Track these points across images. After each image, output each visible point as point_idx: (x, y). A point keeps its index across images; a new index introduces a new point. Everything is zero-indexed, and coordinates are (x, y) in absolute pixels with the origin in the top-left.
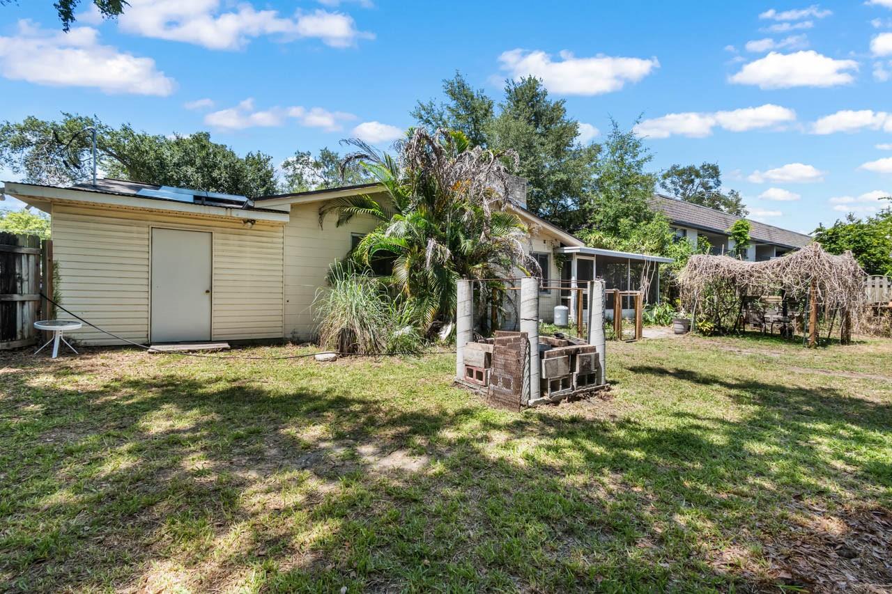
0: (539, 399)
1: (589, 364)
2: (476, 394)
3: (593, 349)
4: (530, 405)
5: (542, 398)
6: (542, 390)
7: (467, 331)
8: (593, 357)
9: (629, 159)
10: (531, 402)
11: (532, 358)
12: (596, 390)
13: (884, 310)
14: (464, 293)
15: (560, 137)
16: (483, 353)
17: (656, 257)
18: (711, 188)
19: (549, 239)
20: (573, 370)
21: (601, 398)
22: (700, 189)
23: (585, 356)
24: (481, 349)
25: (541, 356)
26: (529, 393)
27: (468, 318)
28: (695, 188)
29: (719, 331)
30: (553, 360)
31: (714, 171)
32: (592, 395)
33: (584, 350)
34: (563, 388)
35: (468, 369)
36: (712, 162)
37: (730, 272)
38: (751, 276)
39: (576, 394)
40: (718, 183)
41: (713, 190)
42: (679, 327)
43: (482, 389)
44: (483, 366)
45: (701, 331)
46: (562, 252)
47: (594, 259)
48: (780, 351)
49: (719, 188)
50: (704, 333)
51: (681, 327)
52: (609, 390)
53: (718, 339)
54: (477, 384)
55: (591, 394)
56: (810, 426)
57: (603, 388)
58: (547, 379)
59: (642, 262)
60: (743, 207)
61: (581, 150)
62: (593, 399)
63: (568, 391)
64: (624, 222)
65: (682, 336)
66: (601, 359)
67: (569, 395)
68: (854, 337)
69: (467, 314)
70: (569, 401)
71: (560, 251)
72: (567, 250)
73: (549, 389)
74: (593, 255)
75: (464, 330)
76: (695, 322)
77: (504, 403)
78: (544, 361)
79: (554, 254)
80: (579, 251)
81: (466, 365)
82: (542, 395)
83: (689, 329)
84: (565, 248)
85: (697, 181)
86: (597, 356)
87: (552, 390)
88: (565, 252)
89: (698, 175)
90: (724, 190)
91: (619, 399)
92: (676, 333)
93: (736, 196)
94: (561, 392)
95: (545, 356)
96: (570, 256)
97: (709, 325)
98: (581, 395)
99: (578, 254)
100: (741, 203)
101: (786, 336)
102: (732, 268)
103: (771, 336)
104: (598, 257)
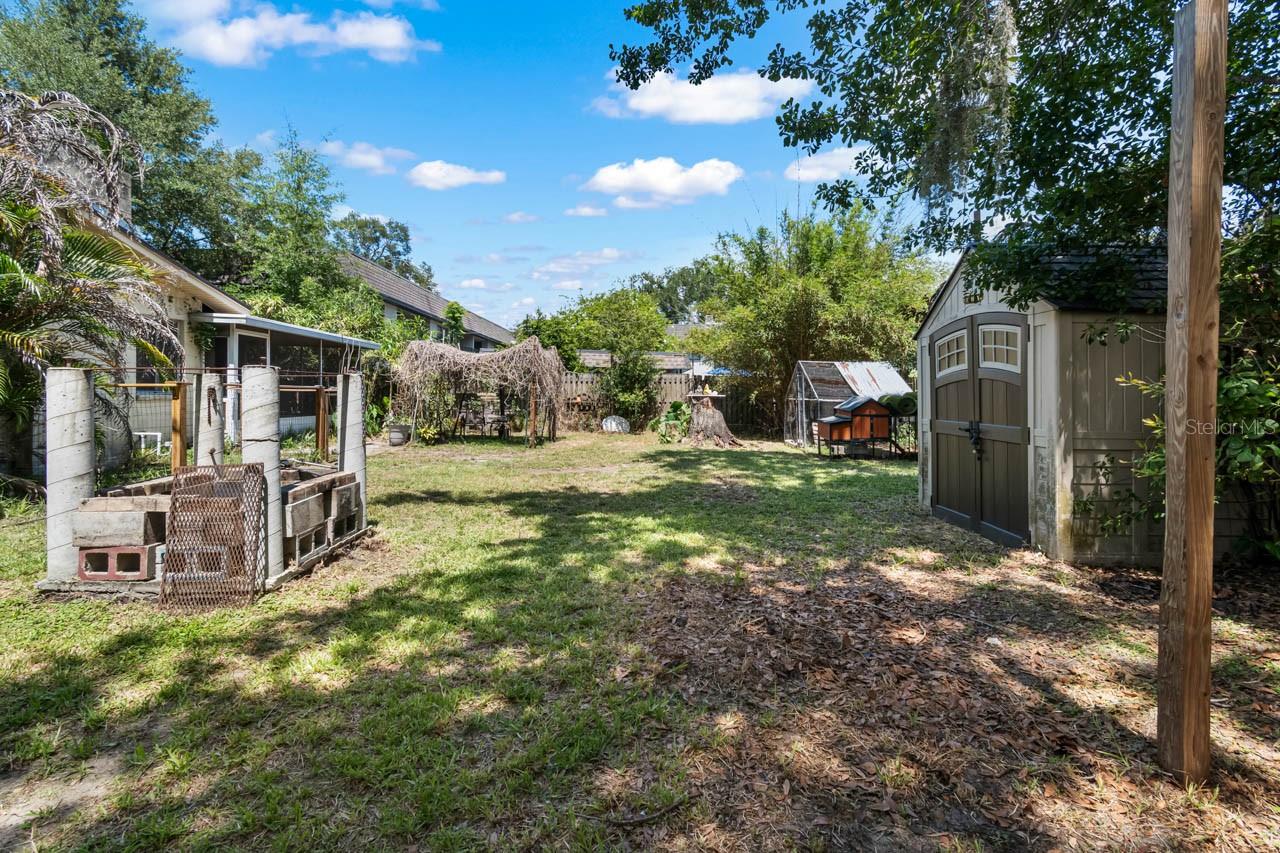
0: (283, 574)
1: (349, 501)
2: (123, 600)
3: (352, 478)
4: (268, 587)
5: (287, 571)
6: (287, 555)
7: (81, 477)
8: (353, 490)
9: (310, 189)
10: (271, 582)
11: (270, 507)
12: (357, 538)
13: (573, 405)
14: (72, 395)
15: (183, 116)
16: (140, 515)
17: (356, 339)
18: (399, 253)
19: (181, 295)
20: (327, 514)
21: (367, 548)
22: (386, 253)
23: (344, 490)
24: (130, 507)
25: (284, 500)
26: (266, 568)
27: (84, 449)
28: (380, 250)
29: (443, 438)
30: (303, 503)
31: (402, 233)
32: (352, 547)
33: (342, 481)
34: (317, 545)
35: (87, 555)
36: (401, 221)
37: (456, 364)
38: (477, 369)
39: (333, 550)
40: (408, 250)
41: (402, 258)
42: (397, 436)
43: (138, 589)
44: (138, 539)
45: (424, 440)
46: (207, 320)
47: (267, 337)
48: (507, 454)
49: (409, 256)
50: (427, 442)
51: (400, 435)
52: (373, 534)
53: (442, 447)
54: (124, 582)
55: (352, 545)
56: (587, 516)
57: (365, 533)
58: (294, 537)
59: (342, 346)
60: (435, 285)
61: (223, 153)
62: (356, 553)
63: (323, 550)
64: (309, 282)
65: (402, 448)
66: (362, 490)
67: (324, 555)
68: (558, 434)
69: (79, 439)
70: (326, 565)
71: (205, 318)
72: (218, 318)
73: (298, 553)
74: (265, 331)
75: (72, 473)
76: (416, 428)
77: (201, 601)
78: (289, 508)
79: (189, 323)
80: (244, 322)
81: (82, 549)
82: (286, 565)
83: (409, 439)
84: (215, 315)
85: (383, 242)
86: (358, 486)
87: (302, 554)
88: (215, 321)
89: (384, 234)
90: (416, 260)
91: (394, 542)
92: (394, 445)
93: (429, 270)
94: (315, 552)
95: (290, 500)
96: (225, 328)
97: (432, 432)
98: (340, 550)
99: (239, 326)
100: (433, 280)
101: (503, 437)
102: (457, 360)
103: (490, 439)
104: (274, 334)
